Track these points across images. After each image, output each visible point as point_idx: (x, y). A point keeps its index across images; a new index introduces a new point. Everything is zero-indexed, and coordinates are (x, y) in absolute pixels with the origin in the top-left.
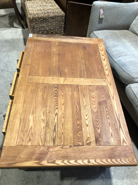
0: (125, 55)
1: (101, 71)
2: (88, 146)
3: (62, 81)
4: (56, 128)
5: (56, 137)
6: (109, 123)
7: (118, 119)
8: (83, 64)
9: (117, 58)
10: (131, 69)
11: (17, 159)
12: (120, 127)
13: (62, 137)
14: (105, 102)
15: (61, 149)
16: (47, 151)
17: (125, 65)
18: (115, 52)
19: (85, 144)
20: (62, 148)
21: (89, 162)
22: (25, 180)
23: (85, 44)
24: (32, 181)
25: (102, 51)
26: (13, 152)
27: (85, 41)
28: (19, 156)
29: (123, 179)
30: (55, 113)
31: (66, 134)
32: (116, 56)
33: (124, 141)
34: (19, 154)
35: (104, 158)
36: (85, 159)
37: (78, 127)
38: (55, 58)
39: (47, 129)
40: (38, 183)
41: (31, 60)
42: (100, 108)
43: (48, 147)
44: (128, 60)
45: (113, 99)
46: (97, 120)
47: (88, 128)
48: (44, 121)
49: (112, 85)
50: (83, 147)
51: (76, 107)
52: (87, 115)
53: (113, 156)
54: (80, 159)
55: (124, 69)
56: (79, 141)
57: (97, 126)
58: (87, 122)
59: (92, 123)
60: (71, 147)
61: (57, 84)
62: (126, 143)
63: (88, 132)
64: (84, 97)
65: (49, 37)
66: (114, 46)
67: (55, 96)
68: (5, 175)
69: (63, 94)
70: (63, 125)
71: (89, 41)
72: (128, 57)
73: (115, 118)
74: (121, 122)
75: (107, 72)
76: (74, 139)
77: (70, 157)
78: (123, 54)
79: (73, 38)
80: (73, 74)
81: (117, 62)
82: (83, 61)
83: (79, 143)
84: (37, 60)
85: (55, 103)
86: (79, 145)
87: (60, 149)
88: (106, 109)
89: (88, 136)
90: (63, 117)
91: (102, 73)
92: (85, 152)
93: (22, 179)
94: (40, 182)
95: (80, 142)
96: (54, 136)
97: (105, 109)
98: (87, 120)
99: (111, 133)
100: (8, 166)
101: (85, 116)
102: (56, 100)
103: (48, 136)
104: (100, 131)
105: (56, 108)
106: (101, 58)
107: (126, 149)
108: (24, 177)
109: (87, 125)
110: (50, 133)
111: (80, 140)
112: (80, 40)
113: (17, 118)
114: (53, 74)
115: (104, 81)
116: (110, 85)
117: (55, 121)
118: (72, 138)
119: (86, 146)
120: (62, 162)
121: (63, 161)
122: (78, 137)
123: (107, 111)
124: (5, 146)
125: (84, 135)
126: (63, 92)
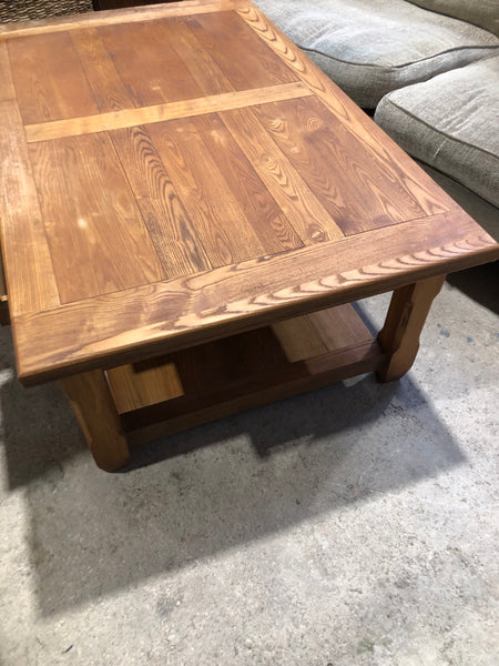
0: (336, 27)
1: (279, 68)
2: (320, 244)
3: (151, 115)
4: (189, 227)
5: (201, 250)
6: (363, 176)
7: (386, 160)
8: (209, 63)
9: (312, 41)
10: (371, 50)
11: (82, 336)
12: (402, 175)
13: (221, 245)
14: (326, 132)
15: (232, 273)
16: (184, 290)
17: (346, 48)
18: (299, 28)
19: (306, 243)
20: (234, 269)
21: (342, 280)
22: (131, 499)
23: (190, 16)
24: (156, 494)
25: (258, 21)
26: (59, 322)
27: (187, 9)
28: (85, 328)
29: (466, 391)
30: (167, 195)
31: (231, 235)
32: (307, 36)
33: (431, 205)
34: (83, 322)
35: (388, 257)
36: (325, 276)
37: (265, 210)
38: (100, 67)
39: (156, 238)
40: (182, 494)
41: (12, 86)
42: (318, 149)
43: (184, 279)
44: (351, 35)
45: (348, 119)
46: (321, 178)
47: (299, 204)
48: (136, 221)
49: (327, 90)
50: (304, 249)
51: (235, 165)
52: (280, 176)
53: (413, 246)
54: (308, 279)
55: (347, 59)
56: (283, 241)
57: (326, 192)
58: (289, 191)
59: (305, 189)
60: (262, 260)
61: (139, 127)
62: (439, 207)
63: (305, 213)
64: (251, 137)
65: (54, 22)
66: (289, 14)
67: (146, 154)
68: (50, 509)
69: (170, 144)
70: (209, 217)
71: (201, 7)
72: (347, 28)
73: (376, 161)
74: (400, 165)
75: (297, 66)
76: (263, 240)
77: (272, 283)
78: (329, 25)
79: (144, 10)
80: (186, 91)
81: (318, 49)
82: (206, 57)
83: (285, 244)
84: (37, 82)
85: (155, 170)
86: (288, 250)
87: (228, 275)
88: (338, 148)
89: (309, 220)
90: (202, 198)
91: (283, 68)
92: (315, 260)
93: (117, 500)
94: (189, 487)
95: (288, 240)
96: (192, 249)
97: (335, 147)
98: (287, 185)
99: (382, 198)
100: (58, 362)
101: (276, 178)
102: (152, 165)
103: (171, 255)
104: (344, 202)
105: (163, 181)
106: (260, 39)
107: (448, 221)
108: (124, 490)
109: (294, 198)
110: (173, 244)
111: (286, 238)
112: (171, 10)
113: (33, 237)
114: (114, 105)
115: (299, 86)
116: (324, 91)
117: (176, 213)
118: (257, 239)
119: (314, 246)
120: (252, 302)
121: (254, 299)
122: (277, 231)
123: (341, 152)
124: (19, 317)
125: (293, 223)
126: (169, 140)
